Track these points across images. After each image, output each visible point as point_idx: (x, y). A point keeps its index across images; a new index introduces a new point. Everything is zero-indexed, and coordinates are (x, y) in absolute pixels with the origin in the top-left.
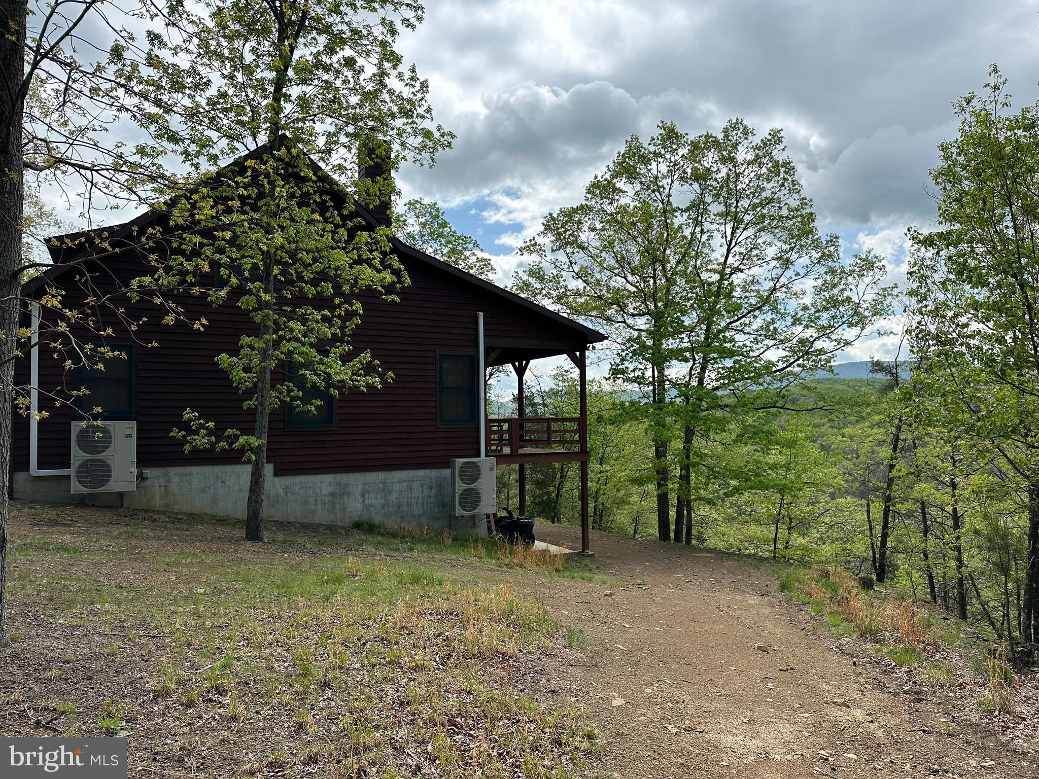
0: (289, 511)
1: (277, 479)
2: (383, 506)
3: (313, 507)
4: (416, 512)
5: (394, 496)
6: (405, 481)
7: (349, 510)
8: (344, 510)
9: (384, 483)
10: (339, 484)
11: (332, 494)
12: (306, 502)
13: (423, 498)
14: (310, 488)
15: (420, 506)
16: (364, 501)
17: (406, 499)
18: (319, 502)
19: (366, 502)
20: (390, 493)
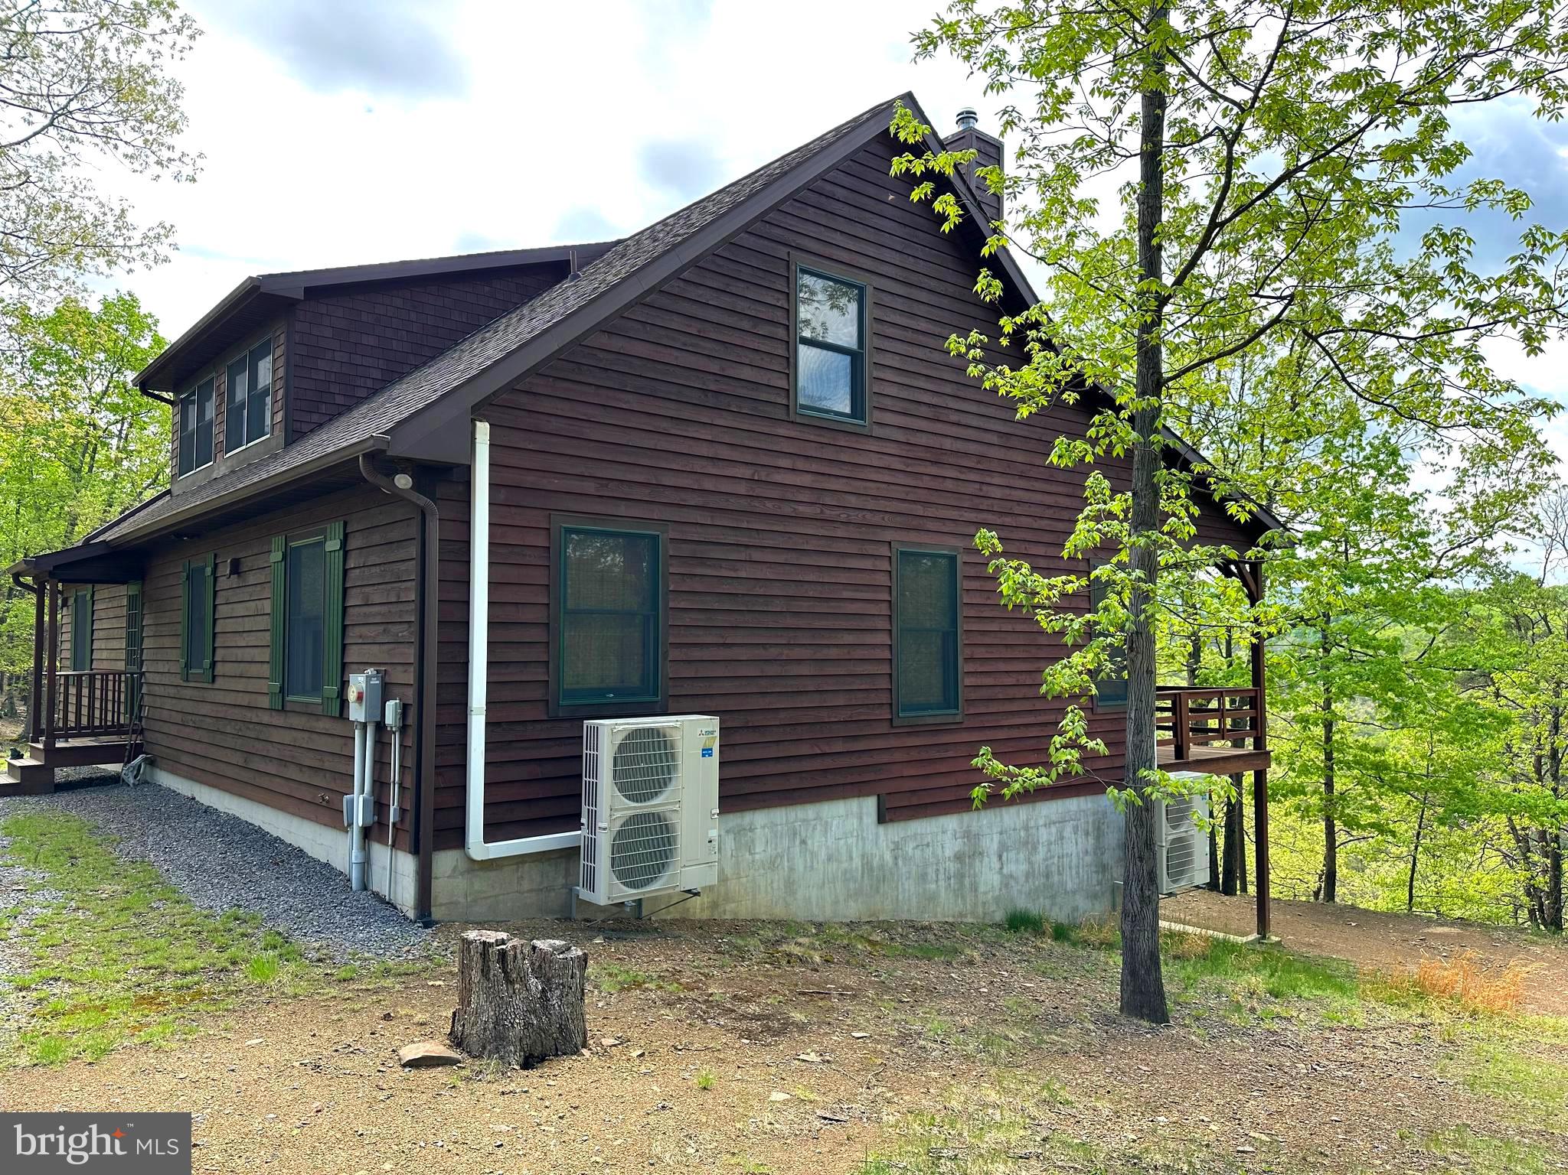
0: (900, 897)
1: (881, 829)
2: (1028, 875)
3: (933, 886)
4: (1070, 886)
5: (1042, 851)
6: (1054, 823)
7: (982, 889)
8: (976, 890)
9: (1027, 828)
10: (967, 835)
11: (959, 857)
12: (923, 877)
13: (1078, 854)
14: (928, 845)
15: (1074, 872)
16: (1001, 868)
17: (1056, 860)
18: (941, 876)
19: (1005, 871)
20: (1035, 848)
